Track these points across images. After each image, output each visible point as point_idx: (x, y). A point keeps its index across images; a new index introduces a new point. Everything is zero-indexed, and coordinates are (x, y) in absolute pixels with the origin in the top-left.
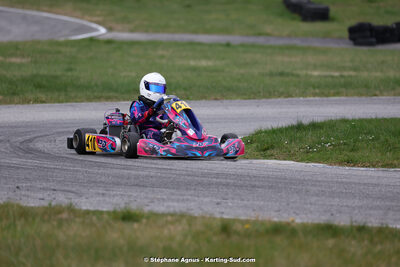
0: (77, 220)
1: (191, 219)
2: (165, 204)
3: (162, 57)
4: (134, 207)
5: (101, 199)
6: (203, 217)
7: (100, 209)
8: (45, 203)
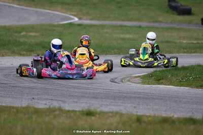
0: (64, 115)
1: (121, 115)
2: (108, 107)
3: (107, 33)
4: (92, 108)
5: (76, 104)
6: (127, 114)
7: (75, 109)
8: (47, 107)
